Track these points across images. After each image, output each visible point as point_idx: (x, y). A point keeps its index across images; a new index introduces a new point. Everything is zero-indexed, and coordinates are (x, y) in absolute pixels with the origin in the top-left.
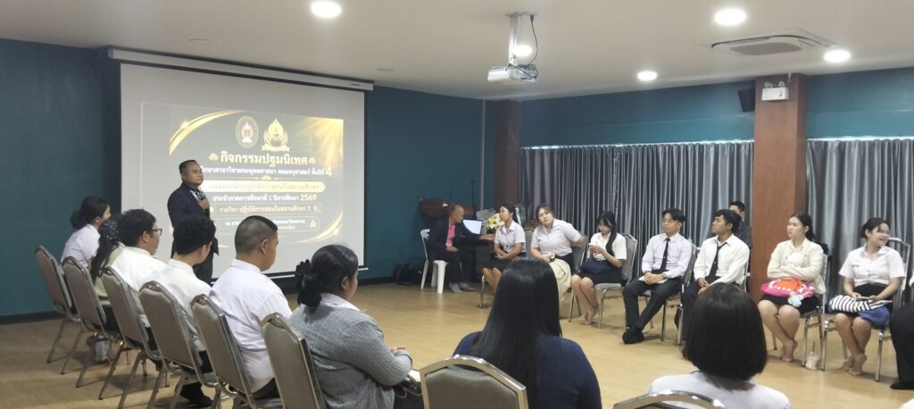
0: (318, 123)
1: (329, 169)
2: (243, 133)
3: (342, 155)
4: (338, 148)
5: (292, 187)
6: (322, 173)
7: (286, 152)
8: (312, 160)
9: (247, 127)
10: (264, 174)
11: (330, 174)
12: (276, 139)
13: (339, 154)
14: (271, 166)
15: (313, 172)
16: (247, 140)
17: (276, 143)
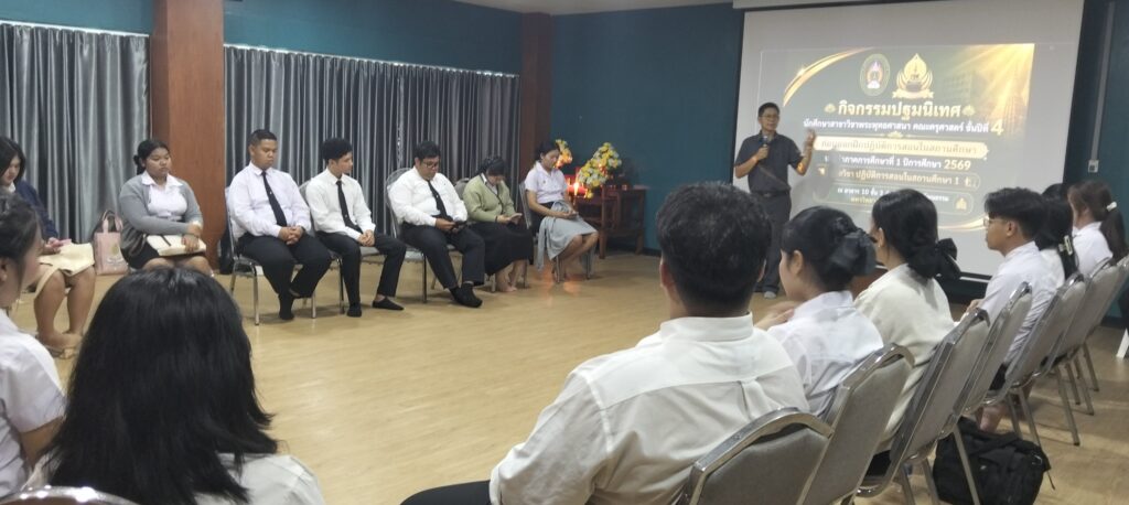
0: (985, 54)
1: (999, 123)
2: (869, 76)
3: (1026, 100)
4: (1019, 88)
5: (932, 149)
6: (986, 129)
7: (928, 99)
8: (969, 110)
9: (875, 68)
10: (892, 130)
11: (1000, 131)
12: (914, 82)
13: (1019, 99)
14: (903, 118)
15: (969, 128)
16: (874, 85)
17: (914, 87)
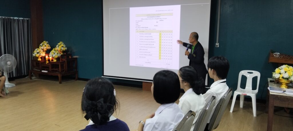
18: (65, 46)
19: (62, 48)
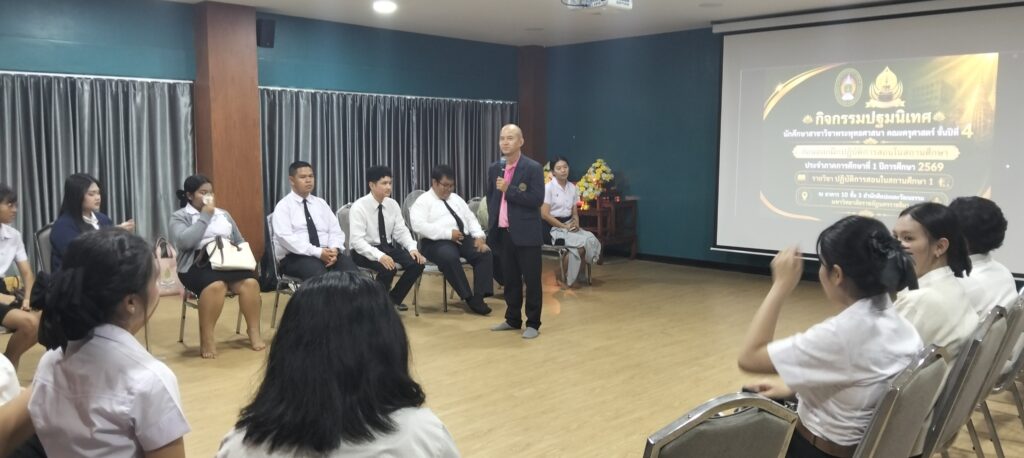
0: (951, 64)
1: (969, 127)
2: (843, 88)
3: (993, 104)
4: (986, 95)
5: (906, 153)
6: (956, 133)
7: (900, 108)
8: (940, 116)
9: (849, 81)
10: (868, 137)
11: (969, 134)
12: (886, 92)
13: (987, 104)
15: (941, 132)
16: (848, 97)
17: (886, 97)
18: (609, 170)
19: (605, 176)
